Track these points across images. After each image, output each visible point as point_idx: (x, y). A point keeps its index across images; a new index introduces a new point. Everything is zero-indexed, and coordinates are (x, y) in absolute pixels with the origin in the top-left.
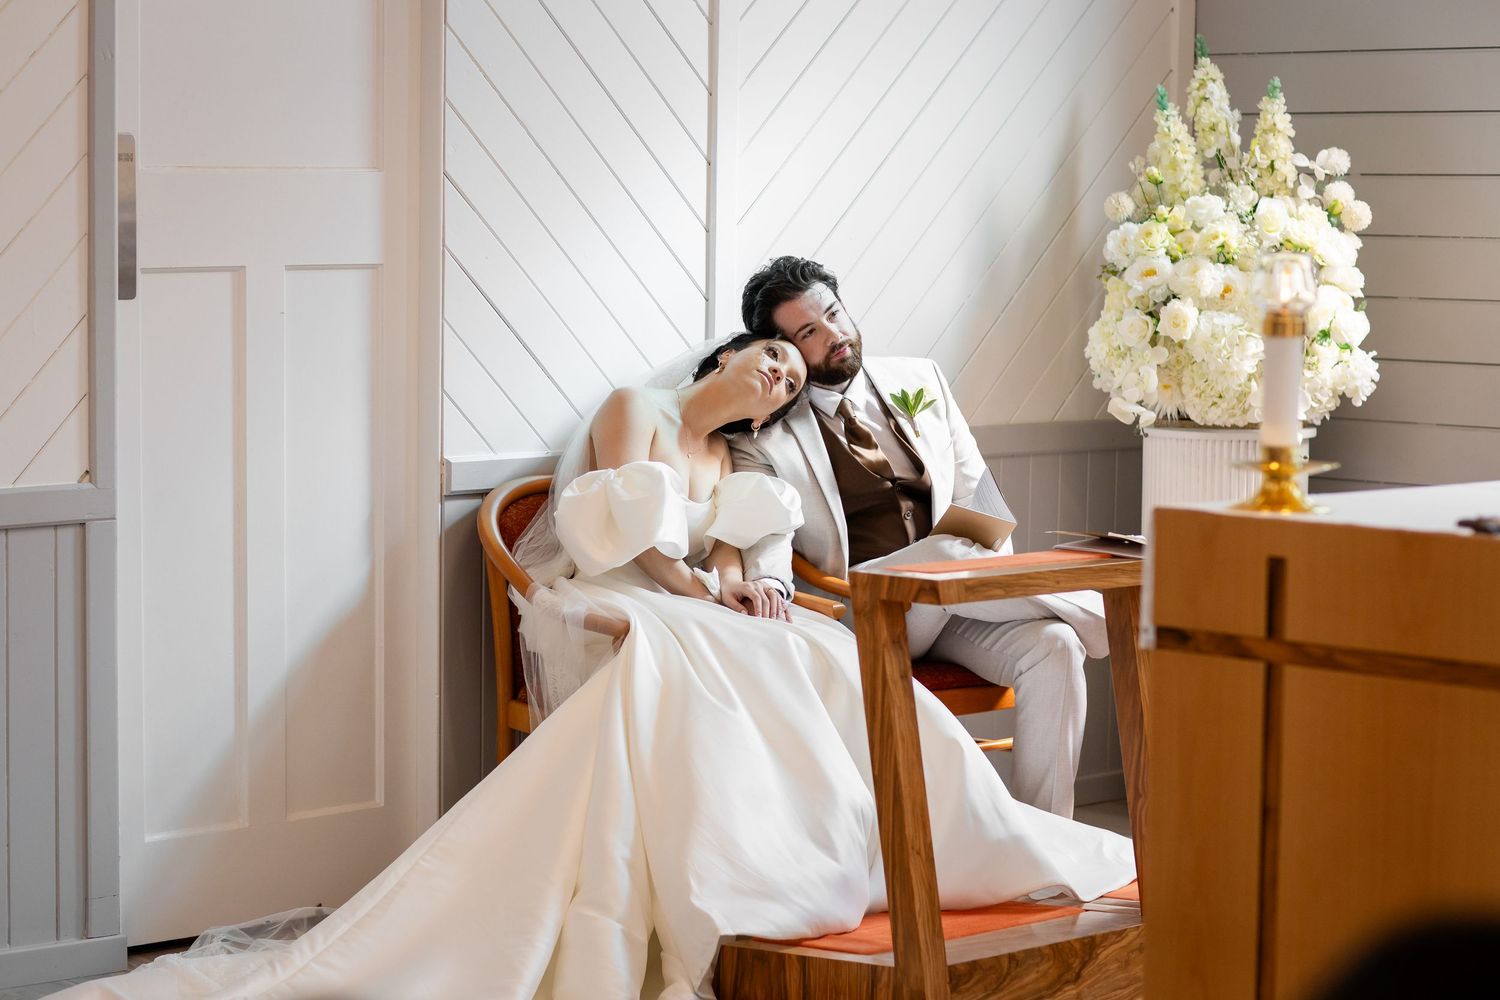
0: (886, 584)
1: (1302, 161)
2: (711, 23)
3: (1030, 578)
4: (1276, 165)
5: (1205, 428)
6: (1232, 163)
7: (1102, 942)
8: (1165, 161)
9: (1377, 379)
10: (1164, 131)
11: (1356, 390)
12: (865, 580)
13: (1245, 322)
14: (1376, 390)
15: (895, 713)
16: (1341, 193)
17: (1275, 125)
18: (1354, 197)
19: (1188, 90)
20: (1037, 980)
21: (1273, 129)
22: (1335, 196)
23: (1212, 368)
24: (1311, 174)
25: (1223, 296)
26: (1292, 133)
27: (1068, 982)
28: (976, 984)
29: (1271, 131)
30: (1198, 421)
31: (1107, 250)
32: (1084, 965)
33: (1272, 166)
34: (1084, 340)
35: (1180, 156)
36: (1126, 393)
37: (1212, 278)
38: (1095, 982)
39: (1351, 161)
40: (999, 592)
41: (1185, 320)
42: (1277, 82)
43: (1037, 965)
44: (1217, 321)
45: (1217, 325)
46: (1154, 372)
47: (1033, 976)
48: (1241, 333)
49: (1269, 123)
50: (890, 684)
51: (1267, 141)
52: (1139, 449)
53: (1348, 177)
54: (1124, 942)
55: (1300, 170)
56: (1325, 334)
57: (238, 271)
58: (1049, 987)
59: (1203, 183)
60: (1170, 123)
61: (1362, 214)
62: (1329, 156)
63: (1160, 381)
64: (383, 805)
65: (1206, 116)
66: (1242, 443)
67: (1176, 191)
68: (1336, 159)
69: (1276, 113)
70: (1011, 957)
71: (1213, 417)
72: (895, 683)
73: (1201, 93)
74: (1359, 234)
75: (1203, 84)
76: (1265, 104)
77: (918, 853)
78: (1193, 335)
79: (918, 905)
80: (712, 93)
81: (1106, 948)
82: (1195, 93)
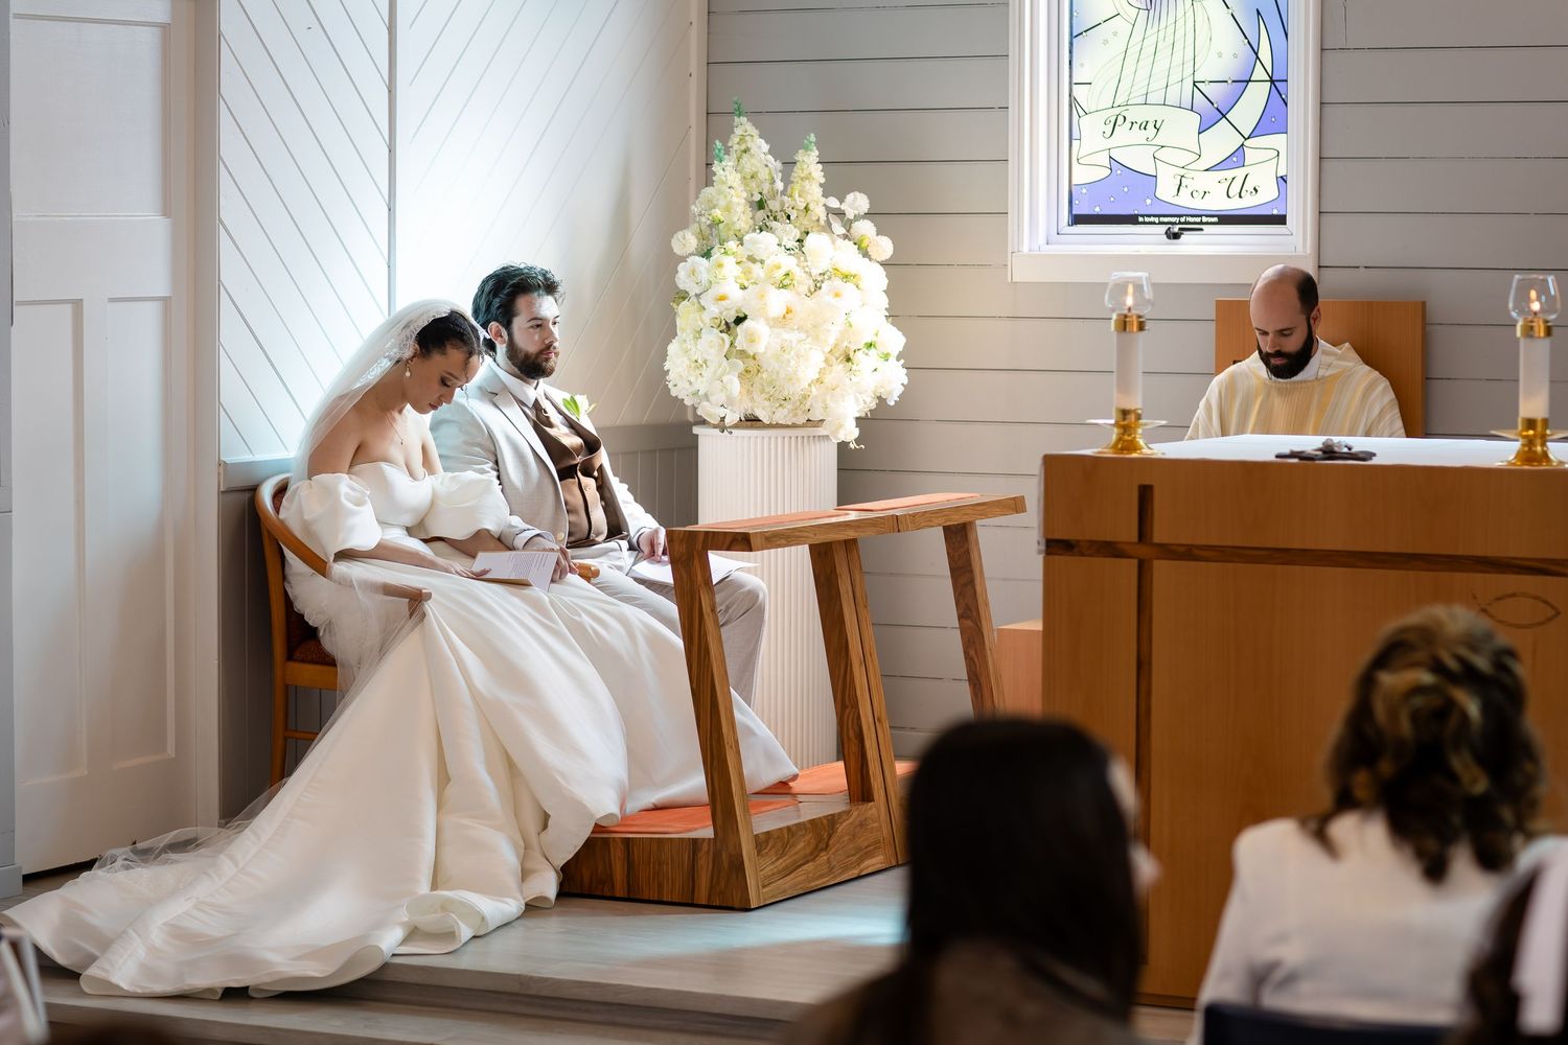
0: (701, 538)
1: (834, 203)
2: (390, 91)
3: (800, 531)
4: (811, 206)
5: (771, 426)
6: (773, 205)
7: (839, 818)
8: (722, 203)
9: (906, 382)
10: (721, 179)
11: (890, 393)
12: (681, 536)
13: (808, 337)
14: (904, 392)
15: (710, 638)
16: (866, 228)
17: (810, 174)
18: (875, 233)
19: (730, 145)
20: (804, 847)
21: (808, 177)
22: (863, 232)
23: (782, 376)
24: (840, 214)
25: (784, 317)
26: (823, 180)
27: (822, 850)
28: (770, 850)
29: (807, 178)
30: (766, 421)
31: (679, 278)
32: (830, 837)
33: (807, 209)
34: (664, 356)
35: (735, 200)
36: (712, 398)
37: (777, 301)
38: (837, 851)
39: (870, 203)
40: (783, 541)
41: (760, 335)
42: (813, 138)
43: (804, 836)
44: (786, 336)
45: (786, 340)
46: (736, 381)
47: (802, 844)
48: (805, 346)
49: (806, 172)
50: (706, 617)
51: (804, 187)
52: (696, 447)
53: (868, 215)
54: (851, 820)
55: (829, 210)
56: (870, 345)
57: (77, 304)
58: (811, 853)
59: (751, 222)
60: (727, 173)
61: (884, 247)
62: (855, 198)
63: (741, 386)
64: (173, 756)
65: (748, 166)
66: (793, 439)
67: (729, 229)
68: (857, 203)
69: (810, 164)
70: (789, 828)
71: (781, 416)
72: (708, 615)
73: (743, 147)
74: (883, 264)
75: (742, 139)
76: (800, 156)
77: (731, 747)
78: (766, 348)
79: (734, 788)
80: (392, 150)
81: (841, 823)
82: (736, 147)
